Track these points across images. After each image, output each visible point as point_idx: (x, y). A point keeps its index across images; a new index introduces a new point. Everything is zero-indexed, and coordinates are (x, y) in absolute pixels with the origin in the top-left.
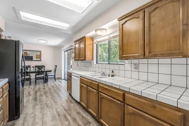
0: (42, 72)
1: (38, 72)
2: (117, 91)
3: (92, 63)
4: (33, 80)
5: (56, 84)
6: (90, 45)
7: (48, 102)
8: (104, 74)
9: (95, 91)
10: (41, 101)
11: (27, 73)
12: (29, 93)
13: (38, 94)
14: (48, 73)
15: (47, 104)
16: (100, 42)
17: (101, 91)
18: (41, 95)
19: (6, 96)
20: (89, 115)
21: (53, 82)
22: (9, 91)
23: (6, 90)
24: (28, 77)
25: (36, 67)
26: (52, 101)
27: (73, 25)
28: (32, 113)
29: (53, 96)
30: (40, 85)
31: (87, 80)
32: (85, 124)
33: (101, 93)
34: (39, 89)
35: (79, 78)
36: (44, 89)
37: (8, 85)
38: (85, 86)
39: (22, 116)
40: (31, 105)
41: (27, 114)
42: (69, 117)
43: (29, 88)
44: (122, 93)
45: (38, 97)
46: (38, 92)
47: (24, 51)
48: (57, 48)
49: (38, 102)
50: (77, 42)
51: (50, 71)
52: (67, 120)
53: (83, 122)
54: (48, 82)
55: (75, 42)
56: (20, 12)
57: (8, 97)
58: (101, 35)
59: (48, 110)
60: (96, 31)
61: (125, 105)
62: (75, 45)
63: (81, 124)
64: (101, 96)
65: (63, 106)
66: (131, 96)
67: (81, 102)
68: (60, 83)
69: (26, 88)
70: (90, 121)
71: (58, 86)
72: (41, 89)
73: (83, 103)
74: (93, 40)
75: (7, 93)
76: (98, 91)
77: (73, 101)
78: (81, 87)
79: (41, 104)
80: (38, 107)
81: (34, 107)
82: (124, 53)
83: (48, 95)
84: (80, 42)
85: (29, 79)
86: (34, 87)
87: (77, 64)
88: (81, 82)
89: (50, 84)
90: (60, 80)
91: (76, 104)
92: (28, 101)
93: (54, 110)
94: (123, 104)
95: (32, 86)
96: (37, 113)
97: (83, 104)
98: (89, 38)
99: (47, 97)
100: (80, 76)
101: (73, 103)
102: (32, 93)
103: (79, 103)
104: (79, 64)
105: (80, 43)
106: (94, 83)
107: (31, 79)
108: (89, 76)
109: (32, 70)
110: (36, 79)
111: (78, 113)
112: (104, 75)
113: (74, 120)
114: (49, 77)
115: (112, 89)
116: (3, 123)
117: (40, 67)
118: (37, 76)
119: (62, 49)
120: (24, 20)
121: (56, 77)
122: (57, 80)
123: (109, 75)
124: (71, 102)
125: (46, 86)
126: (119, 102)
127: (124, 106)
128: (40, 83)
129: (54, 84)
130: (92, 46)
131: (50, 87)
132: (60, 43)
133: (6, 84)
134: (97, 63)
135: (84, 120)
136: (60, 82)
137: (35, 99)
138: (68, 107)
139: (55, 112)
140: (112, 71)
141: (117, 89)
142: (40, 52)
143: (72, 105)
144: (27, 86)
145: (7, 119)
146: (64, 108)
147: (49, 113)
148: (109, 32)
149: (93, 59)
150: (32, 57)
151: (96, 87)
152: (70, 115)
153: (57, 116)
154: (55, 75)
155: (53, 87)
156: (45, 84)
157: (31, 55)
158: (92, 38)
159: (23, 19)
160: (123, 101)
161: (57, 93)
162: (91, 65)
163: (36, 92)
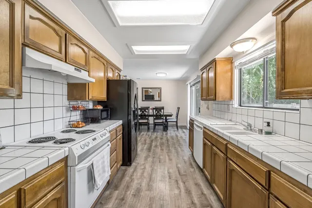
0: (161, 116)
1: (156, 116)
2: (256, 163)
3: (231, 106)
4: (152, 126)
5: (178, 134)
6: (227, 72)
7: (161, 157)
8: (249, 127)
9: (222, 155)
10: (154, 153)
11: (145, 115)
12: (145, 140)
13: (154, 144)
14: (168, 118)
15: (160, 159)
16: (245, 63)
17: (230, 157)
18: (156, 146)
19: (120, 139)
20: (213, 194)
21: (174, 131)
22: (123, 133)
23: (120, 132)
24: (146, 121)
25: (154, 109)
26: (167, 156)
27: (194, 45)
28: (143, 164)
29: (169, 150)
30: (158, 133)
31: (212, 134)
32: (203, 206)
33: (231, 162)
34: (156, 137)
35: (202, 130)
36: (161, 139)
37: (121, 127)
38: (210, 144)
39: (134, 164)
40: (144, 155)
41: (138, 163)
42: (181, 185)
43: (146, 134)
44: (265, 169)
45: (153, 148)
46: (153, 142)
47: (144, 90)
48: (181, 82)
49: (151, 154)
50: (205, 70)
51: (171, 116)
52: (179, 188)
53: (200, 200)
54: (168, 131)
55: (202, 69)
56: (132, 46)
57: (122, 140)
58: (243, 52)
59: (159, 167)
60: (232, 46)
61: (271, 197)
62: (202, 74)
63: (196, 201)
64: (230, 166)
65: (178, 168)
66: (282, 181)
67: (204, 170)
68: (183, 134)
69: (143, 135)
70: (212, 205)
71: (179, 138)
72: (158, 138)
73: (207, 171)
74: (232, 63)
75: (121, 135)
76: (227, 155)
77: (193, 164)
78: (205, 144)
79: (154, 157)
80: (150, 159)
81: (146, 158)
82: (287, 85)
83: (164, 148)
84: (208, 69)
85: (147, 124)
86: (152, 135)
87: (207, 105)
88: (204, 137)
89: (170, 133)
90: (184, 130)
91: (197, 171)
92: (142, 150)
93: (166, 169)
94: (266, 193)
95: (150, 133)
96: (147, 166)
97: (206, 173)
98: (224, 59)
99: (162, 150)
100: (204, 127)
101: (193, 168)
102: (148, 141)
103: (201, 170)
104: (210, 107)
105: (208, 71)
106: (221, 140)
107: (149, 124)
108: (214, 128)
109: (151, 112)
110: (155, 124)
111: (197, 185)
112: (251, 130)
113: (188, 192)
114: (169, 123)
115: (248, 159)
116: (116, 164)
117: (159, 109)
118: (156, 121)
119: (188, 83)
120: (137, 55)
121: (178, 125)
122: (179, 129)
123: (261, 131)
124: (191, 164)
125: (164, 135)
126: (260, 187)
127: (269, 198)
128: (159, 131)
129: (175, 135)
130: (230, 74)
131: (168, 137)
132: (184, 74)
133: (120, 126)
134: (240, 106)
135: (203, 198)
136: (184, 132)
137: (149, 149)
138: (185, 172)
139: (166, 172)
140: (266, 124)
141: (258, 159)
142: (160, 89)
143: (192, 170)
144: (145, 132)
145: (121, 163)
146: (179, 171)
147: (159, 170)
148: (262, 41)
149: (231, 97)
150: (153, 95)
151: (223, 149)
152: (184, 183)
153: (168, 178)
154: (177, 122)
155: (172, 138)
156: (164, 133)
157: (152, 94)
158: (230, 60)
159: (136, 53)
160: (267, 188)
161: (175, 147)
162: (229, 109)
163: (152, 141)
